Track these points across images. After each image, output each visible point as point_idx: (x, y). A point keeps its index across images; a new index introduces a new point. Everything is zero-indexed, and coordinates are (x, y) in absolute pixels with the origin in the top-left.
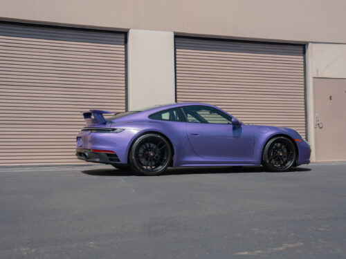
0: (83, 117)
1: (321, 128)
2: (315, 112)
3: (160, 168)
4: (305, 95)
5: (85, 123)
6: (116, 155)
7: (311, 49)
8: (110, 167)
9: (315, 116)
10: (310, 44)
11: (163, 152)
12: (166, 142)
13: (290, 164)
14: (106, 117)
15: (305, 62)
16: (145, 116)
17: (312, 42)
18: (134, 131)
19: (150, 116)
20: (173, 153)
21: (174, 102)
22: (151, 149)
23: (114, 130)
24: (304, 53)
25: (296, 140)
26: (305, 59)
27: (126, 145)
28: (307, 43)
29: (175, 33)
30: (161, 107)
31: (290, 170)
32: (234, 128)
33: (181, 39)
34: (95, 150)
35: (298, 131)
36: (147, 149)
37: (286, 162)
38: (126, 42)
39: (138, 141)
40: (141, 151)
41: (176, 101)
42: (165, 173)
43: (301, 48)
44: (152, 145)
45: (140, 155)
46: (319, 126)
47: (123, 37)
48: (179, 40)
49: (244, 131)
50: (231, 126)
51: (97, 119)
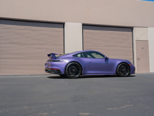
0: (47, 56)
1: (139, 60)
2: (137, 54)
3: (77, 76)
4: (133, 47)
5: (48, 58)
6: (60, 71)
7: (135, 29)
8: (58, 75)
9: (137, 55)
10: (134, 28)
11: (78, 69)
12: (79, 65)
13: (127, 74)
14: (56, 56)
15: (132, 34)
16: (71, 56)
17: (135, 27)
18: (67, 61)
19: (73, 56)
20: (82, 70)
21: (82, 50)
22: (73, 68)
23: (59, 61)
24: (132, 31)
25: (130, 65)
26: (132, 33)
27: (64, 67)
29: (82, 23)
30: (77, 52)
31: (127, 76)
32: (105, 60)
33: (85, 26)
34: (52, 69)
35: (130, 61)
36: (72, 68)
37: (126, 73)
38: (64, 27)
39: (69, 65)
40: (70, 69)
41: (83, 50)
42: (79, 77)
43: (131, 29)
44: (74, 67)
45: (70, 71)
46: (138, 59)
47: (63, 25)
48: (84, 26)
49: (109, 61)
50: (104, 59)
51: (53, 57)
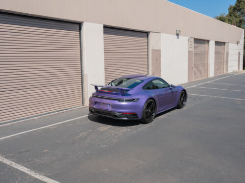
2: (152, 67)
4: (148, 59)
7: (151, 35)
9: (152, 69)
10: (151, 33)
12: (154, 102)
15: (148, 41)
24: (148, 36)
26: (148, 40)
28: (149, 32)
29: (104, 25)
43: (146, 34)
46: (153, 74)
47: (78, 26)
